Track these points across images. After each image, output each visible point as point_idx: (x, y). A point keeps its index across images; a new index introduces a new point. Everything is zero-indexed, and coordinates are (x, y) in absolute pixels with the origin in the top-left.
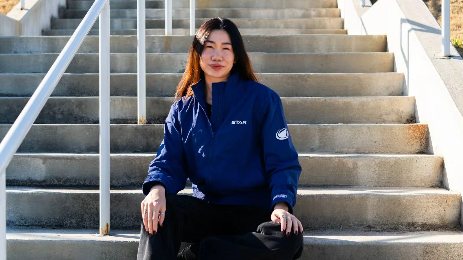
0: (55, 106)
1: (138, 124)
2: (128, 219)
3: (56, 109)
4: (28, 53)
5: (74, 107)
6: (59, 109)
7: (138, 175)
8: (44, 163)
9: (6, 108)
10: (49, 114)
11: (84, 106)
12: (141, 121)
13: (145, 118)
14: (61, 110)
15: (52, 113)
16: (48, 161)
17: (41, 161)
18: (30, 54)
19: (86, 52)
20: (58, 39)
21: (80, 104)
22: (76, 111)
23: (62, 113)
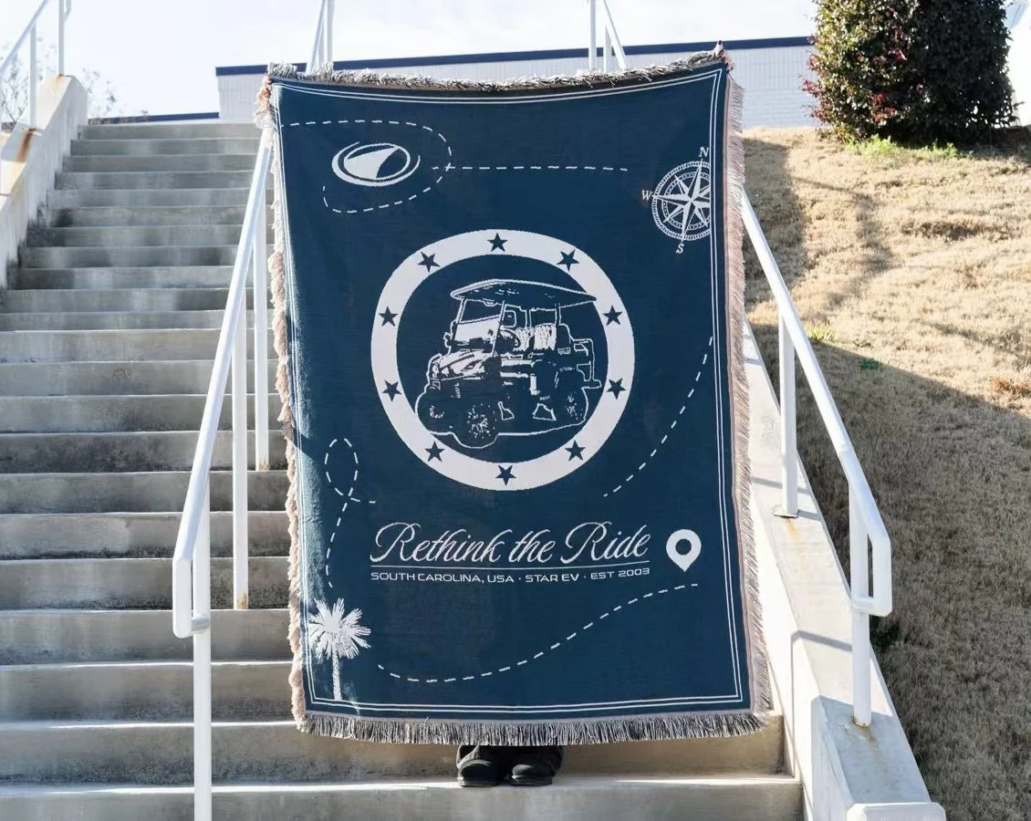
0: (114, 447)
1: (257, 470)
2: (267, 594)
3: (116, 452)
4: (26, 361)
5: (147, 449)
6: (121, 453)
7: (270, 541)
8: (127, 526)
9: (33, 452)
10: (104, 460)
11: (162, 448)
12: (261, 467)
13: (267, 462)
14: (124, 454)
15: (109, 460)
16: (134, 522)
17: (123, 523)
18: (30, 363)
19: (132, 359)
20: (83, 336)
21: (156, 443)
22: (149, 455)
23: (126, 459)
